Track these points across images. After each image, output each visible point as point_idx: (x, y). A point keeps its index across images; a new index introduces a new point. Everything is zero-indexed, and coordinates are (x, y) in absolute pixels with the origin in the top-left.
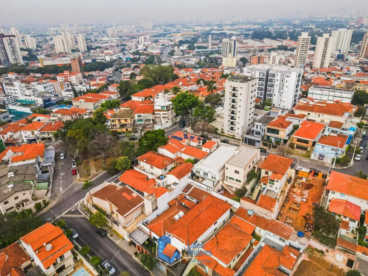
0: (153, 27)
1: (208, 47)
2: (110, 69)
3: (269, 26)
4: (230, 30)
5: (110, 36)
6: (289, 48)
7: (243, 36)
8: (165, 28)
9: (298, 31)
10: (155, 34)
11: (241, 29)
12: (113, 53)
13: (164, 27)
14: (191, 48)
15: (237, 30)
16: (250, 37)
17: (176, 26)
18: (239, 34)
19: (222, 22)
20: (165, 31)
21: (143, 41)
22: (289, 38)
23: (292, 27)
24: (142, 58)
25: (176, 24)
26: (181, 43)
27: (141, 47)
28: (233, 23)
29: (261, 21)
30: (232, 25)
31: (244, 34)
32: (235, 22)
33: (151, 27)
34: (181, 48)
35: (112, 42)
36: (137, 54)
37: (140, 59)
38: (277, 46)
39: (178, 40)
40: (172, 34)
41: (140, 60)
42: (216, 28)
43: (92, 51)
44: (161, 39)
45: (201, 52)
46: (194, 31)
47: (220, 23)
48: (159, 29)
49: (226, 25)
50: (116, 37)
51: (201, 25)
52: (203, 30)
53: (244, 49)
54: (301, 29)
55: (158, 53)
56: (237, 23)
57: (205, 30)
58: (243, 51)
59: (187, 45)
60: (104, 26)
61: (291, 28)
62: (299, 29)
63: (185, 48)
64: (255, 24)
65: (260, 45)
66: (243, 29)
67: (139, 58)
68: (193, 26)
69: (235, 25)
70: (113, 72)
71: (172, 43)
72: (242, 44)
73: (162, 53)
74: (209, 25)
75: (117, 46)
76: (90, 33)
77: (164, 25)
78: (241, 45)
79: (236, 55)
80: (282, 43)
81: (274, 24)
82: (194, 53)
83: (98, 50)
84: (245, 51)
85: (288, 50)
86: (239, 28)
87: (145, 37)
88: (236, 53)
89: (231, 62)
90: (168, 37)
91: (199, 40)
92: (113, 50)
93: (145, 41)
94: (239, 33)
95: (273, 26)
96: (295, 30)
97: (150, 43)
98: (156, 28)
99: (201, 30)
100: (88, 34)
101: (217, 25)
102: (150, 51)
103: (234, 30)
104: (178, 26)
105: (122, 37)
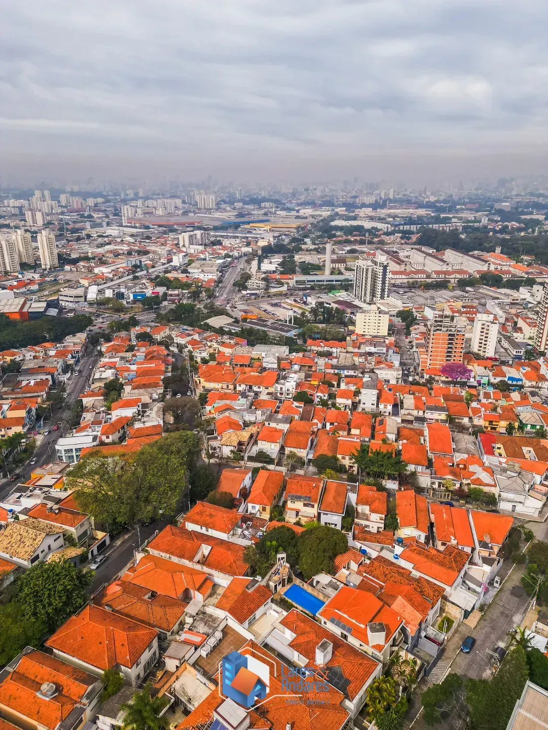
0: (218, 204)
1: (324, 266)
2: (79, 335)
3: (450, 211)
4: (372, 219)
5: (124, 224)
6: (505, 277)
7: (400, 235)
8: (242, 208)
9: (512, 228)
10: (217, 224)
11: (394, 217)
12: (111, 276)
13: (238, 205)
14: (288, 268)
15: (384, 219)
16: (414, 238)
17: (263, 205)
18: (389, 230)
19: (355, 197)
20: (240, 215)
21: (187, 243)
22: (498, 250)
23: (499, 219)
24: (171, 295)
25: (264, 200)
26: (268, 251)
27: (177, 260)
28: (376, 201)
29: (432, 199)
30: (375, 206)
31: (400, 231)
32: (381, 198)
33: (211, 204)
34: (267, 266)
35: (122, 240)
36: (161, 284)
37: (168, 298)
38: (478, 272)
39: (262, 243)
40: (251, 225)
41: (166, 300)
42: (341, 210)
43: (67, 268)
44: (227, 237)
45: (308, 281)
46: (297, 217)
47: (351, 201)
48: (228, 208)
49: (364, 205)
50: (136, 227)
51: (312, 204)
52: (317, 216)
53: (404, 277)
54: (517, 225)
55: (210, 281)
56: (385, 201)
57: (321, 216)
58: (401, 281)
59: (277, 259)
60: (122, 197)
61: (497, 222)
62: (514, 223)
63: (272, 267)
64: (420, 206)
65: (438, 268)
66: (397, 217)
67: (165, 294)
68: (298, 205)
69: (383, 206)
70: (86, 346)
71: (249, 250)
72: (399, 264)
73: (220, 281)
74: (329, 203)
75: (130, 253)
76: (86, 214)
77: (239, 201)
78: (397, 268)
79: (386, 296)
80: (487, 265)
81: (458, 207)
82: (292, 283)
83: (81, 263)
84: (405, 281)
85: (504, 287)
86: (389, 216)
87: (192, 233)
88: (386, 293)
89: (377, 325)
90: (242, 232)
91: (305, 243)
92: (113, 268)
93: (191, 243)
94: (391, 228)
95: (457, 211)
96: (507, 227)
97: (201, 248)
98: (223, 206)
99: (313, 216)
100: (82, 216)
101: (344, 205)
102: (195, 273)
103: (381, 220)
104: (267, 204)
105: (147, 228)
